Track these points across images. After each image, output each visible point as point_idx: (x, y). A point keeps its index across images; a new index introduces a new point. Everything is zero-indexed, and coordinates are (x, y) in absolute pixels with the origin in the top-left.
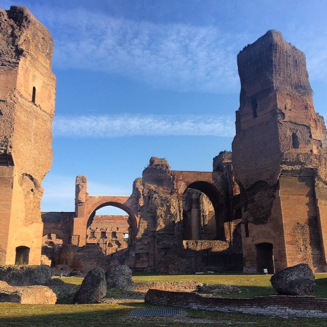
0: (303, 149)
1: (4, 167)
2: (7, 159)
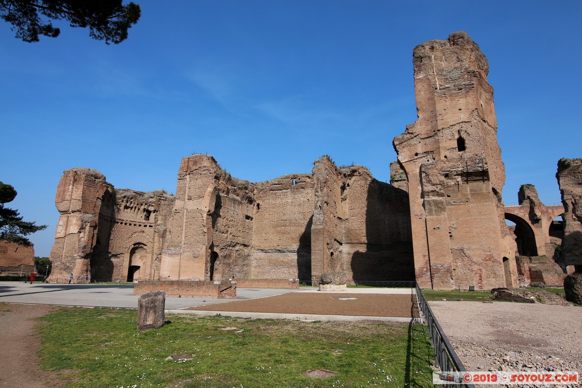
1: (480, 183)
2: (483, 175)
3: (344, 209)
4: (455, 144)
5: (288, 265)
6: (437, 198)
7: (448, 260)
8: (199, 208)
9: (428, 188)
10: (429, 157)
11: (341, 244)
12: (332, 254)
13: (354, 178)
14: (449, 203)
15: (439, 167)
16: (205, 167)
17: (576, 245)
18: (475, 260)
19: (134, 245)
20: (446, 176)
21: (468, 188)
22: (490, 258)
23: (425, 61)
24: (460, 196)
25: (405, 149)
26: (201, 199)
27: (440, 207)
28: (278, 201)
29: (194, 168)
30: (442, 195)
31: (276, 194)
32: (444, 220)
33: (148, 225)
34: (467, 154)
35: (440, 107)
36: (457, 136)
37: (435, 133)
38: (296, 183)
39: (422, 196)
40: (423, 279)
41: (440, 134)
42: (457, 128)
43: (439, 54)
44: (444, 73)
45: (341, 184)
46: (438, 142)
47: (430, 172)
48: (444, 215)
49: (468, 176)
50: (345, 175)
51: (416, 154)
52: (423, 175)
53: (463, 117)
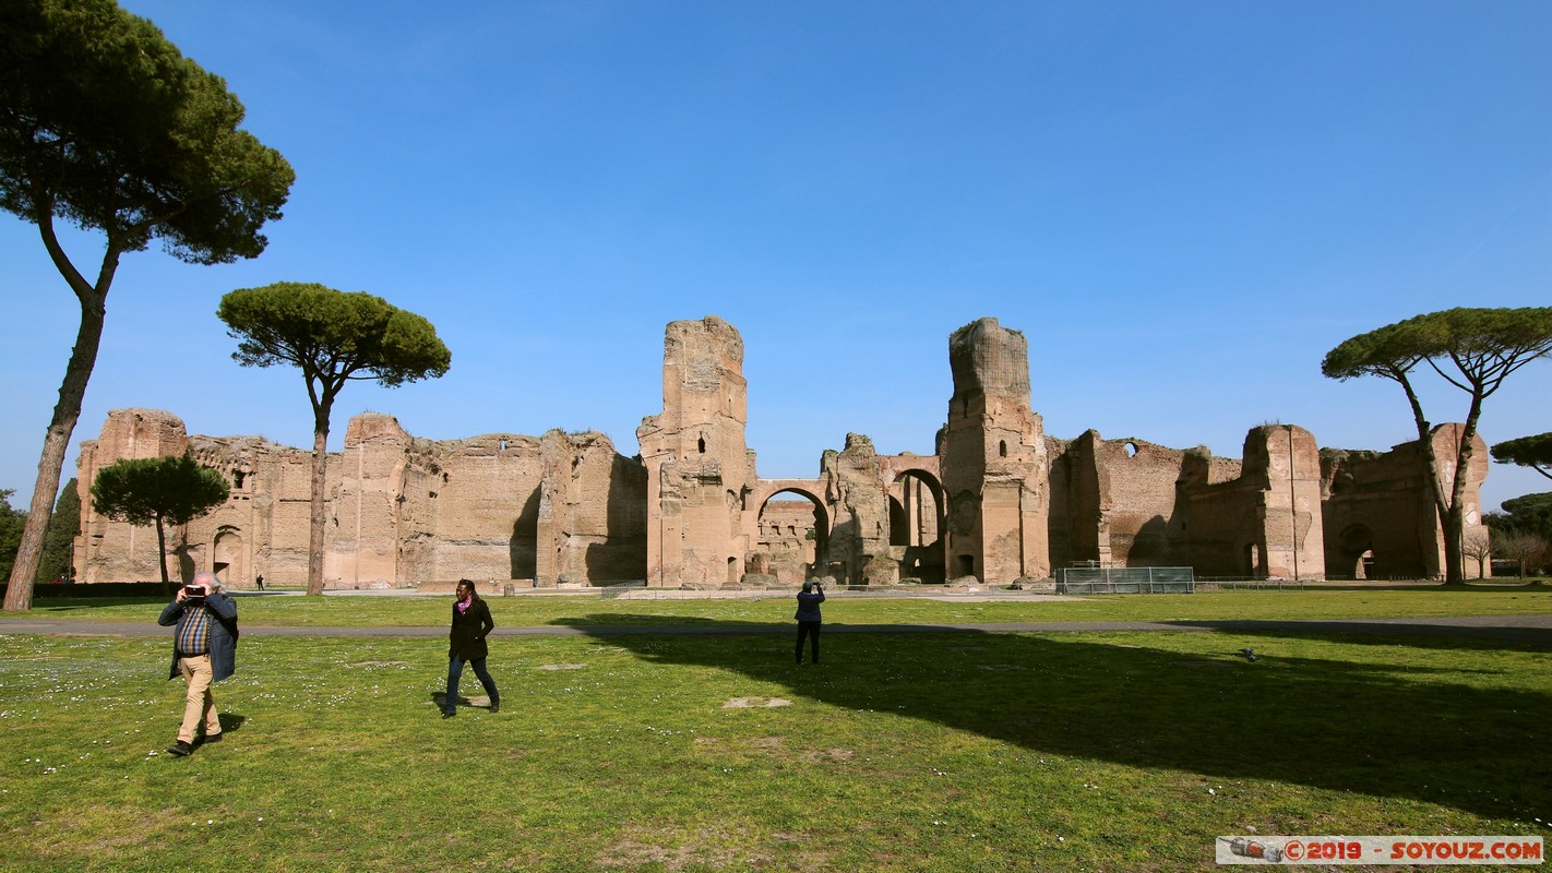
0: (1011, 458)
1: (715, 487)
2: (717, 480)
3: (576, 490)
4: (696, 446)
5: (494, 562)
6: (674, 499)
7: (679, 560)
8: (383, 491)
9: (667, 488)
10: (671, 455)
11: (569, 536)
12: (559, 550)
13: (590, 449)
14: (684, 505)
15: (678, 467)
16: (389, 435)
17: (842, 539)
18: (702, 560)
19: (219, 529)
20: (684, 477)
21: (704, 490)
22: (714, 559)
23: (676, 346)
24: (695, 498)
25: (648, 444)
26: (385, 479)
27: (676, 508)
28: (478, 472)
29: (372, 434)
30: (679, 497)
31: (474, 461)
32: (679, 521)
33: (241, 496)
34: (705, 457)
35: (685, 403)
36: (698, 438)
37: (677, 431)
38: (506, 447)
39: (661, 497)
40: (654, 578)
41: (683, 432)
42: (699, 428)
43: (691, 339)
44: (694, 364)
45: (573, 459)
46: (679, 440)
47: (669, 472)
48: (679, 517)
49: (703, 479)
50: (578, 446)
51: (659, 451)
52: (663, 474)
53: (706, 418)
